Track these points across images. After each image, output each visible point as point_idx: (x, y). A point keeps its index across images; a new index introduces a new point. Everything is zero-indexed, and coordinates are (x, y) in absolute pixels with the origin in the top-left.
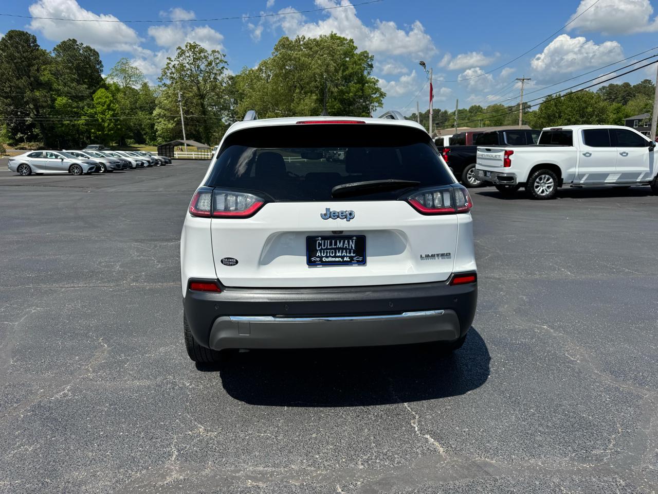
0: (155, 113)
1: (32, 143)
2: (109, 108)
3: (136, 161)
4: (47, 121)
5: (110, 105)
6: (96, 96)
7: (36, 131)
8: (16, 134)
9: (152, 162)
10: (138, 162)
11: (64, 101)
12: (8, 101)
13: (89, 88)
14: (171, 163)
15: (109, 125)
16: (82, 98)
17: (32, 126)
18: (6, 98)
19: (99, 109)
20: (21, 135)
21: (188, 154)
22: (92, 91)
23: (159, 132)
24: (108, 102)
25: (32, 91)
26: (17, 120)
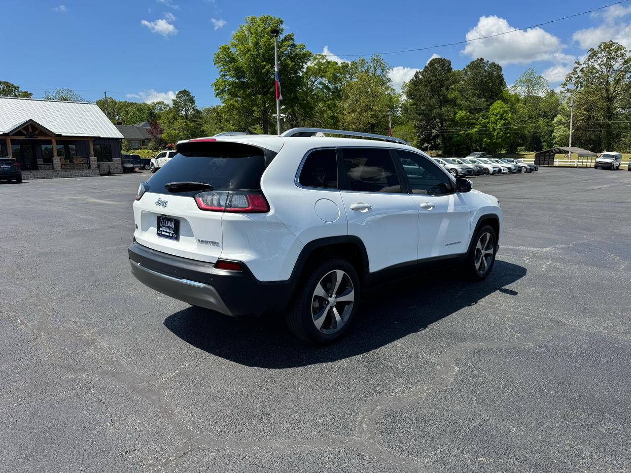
0: (556, 119)
1: (434, 151)
2: (501, 118)
3: (494, 168)
4: (446, 132)
5: (503, 114)
6: (492, 108)
7: (439, 141)
8: (423, 144)
9: (515, 169)
10: (495, 169)
11: (463, 114)
12: (421, 117)
13: (487, 101)
14: (537, 171)
15: (498, 134)
16: (479, 111)
17: (437, 136)
18: (419, 115)
19: (493, 118)
20: (427, 145)
21: (570, 162)
22: (489, 103)
23: (557, 139)
24: (502, 112)
25: (440, 107)
26: (426, 133)
